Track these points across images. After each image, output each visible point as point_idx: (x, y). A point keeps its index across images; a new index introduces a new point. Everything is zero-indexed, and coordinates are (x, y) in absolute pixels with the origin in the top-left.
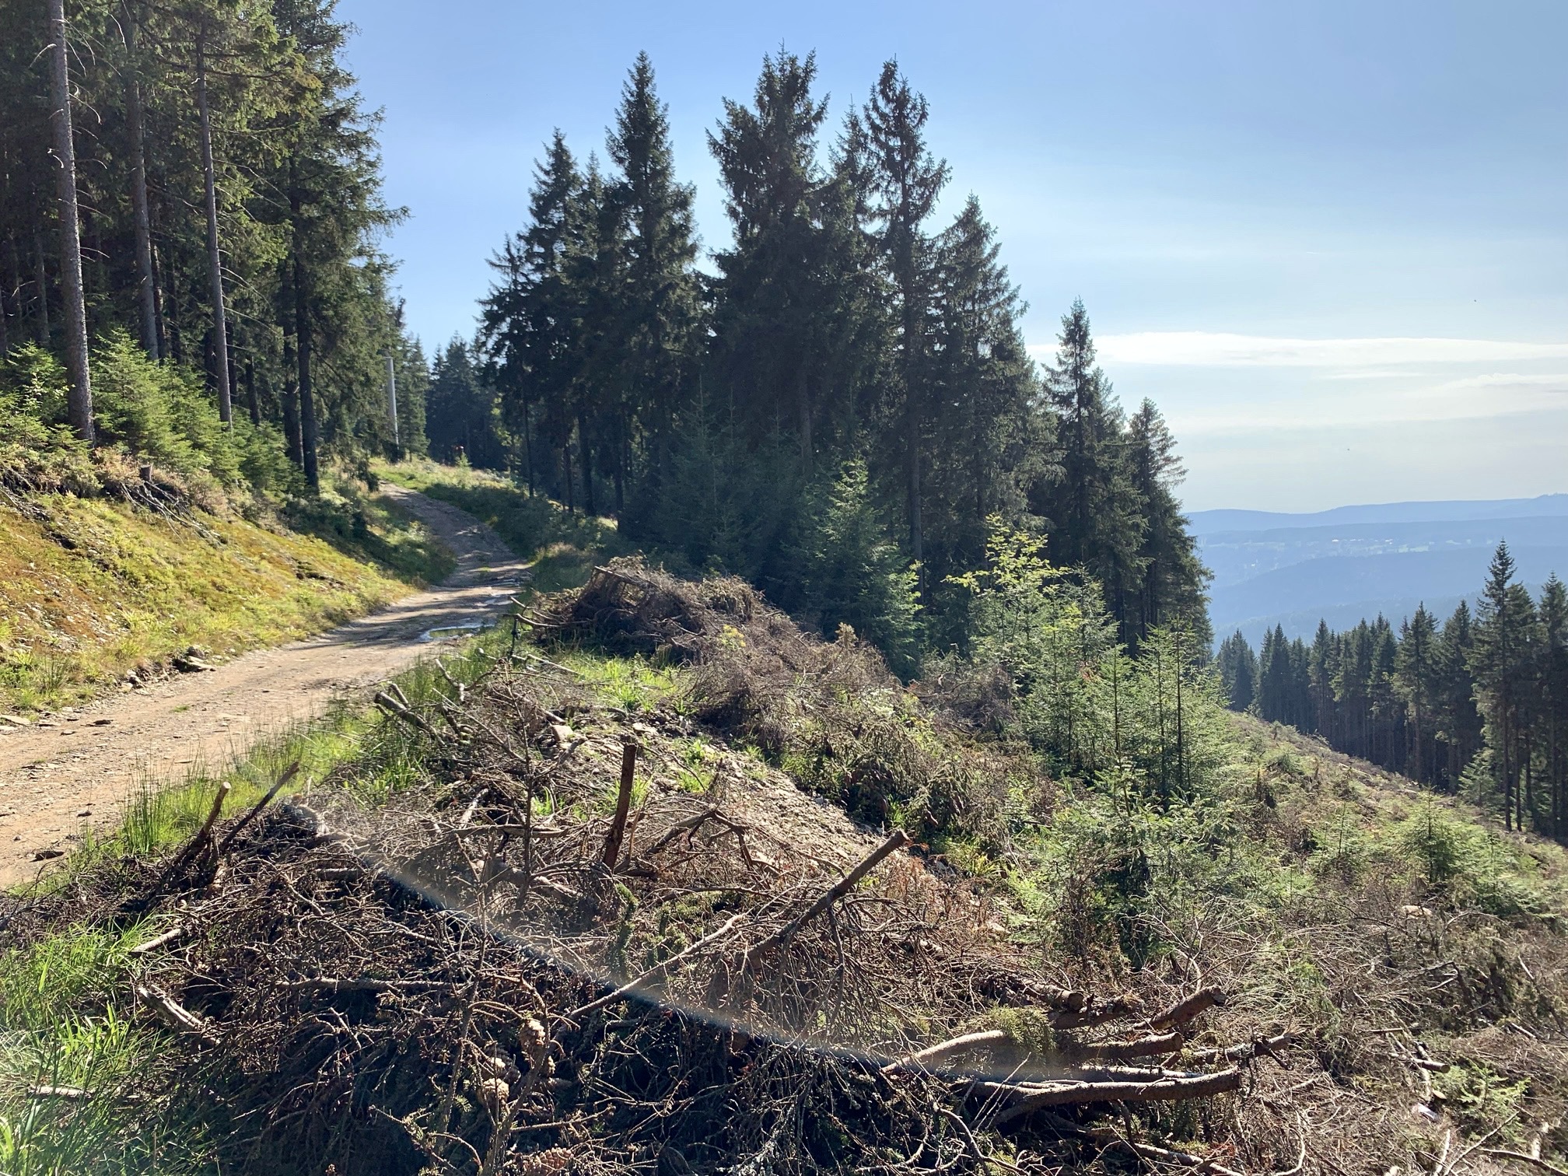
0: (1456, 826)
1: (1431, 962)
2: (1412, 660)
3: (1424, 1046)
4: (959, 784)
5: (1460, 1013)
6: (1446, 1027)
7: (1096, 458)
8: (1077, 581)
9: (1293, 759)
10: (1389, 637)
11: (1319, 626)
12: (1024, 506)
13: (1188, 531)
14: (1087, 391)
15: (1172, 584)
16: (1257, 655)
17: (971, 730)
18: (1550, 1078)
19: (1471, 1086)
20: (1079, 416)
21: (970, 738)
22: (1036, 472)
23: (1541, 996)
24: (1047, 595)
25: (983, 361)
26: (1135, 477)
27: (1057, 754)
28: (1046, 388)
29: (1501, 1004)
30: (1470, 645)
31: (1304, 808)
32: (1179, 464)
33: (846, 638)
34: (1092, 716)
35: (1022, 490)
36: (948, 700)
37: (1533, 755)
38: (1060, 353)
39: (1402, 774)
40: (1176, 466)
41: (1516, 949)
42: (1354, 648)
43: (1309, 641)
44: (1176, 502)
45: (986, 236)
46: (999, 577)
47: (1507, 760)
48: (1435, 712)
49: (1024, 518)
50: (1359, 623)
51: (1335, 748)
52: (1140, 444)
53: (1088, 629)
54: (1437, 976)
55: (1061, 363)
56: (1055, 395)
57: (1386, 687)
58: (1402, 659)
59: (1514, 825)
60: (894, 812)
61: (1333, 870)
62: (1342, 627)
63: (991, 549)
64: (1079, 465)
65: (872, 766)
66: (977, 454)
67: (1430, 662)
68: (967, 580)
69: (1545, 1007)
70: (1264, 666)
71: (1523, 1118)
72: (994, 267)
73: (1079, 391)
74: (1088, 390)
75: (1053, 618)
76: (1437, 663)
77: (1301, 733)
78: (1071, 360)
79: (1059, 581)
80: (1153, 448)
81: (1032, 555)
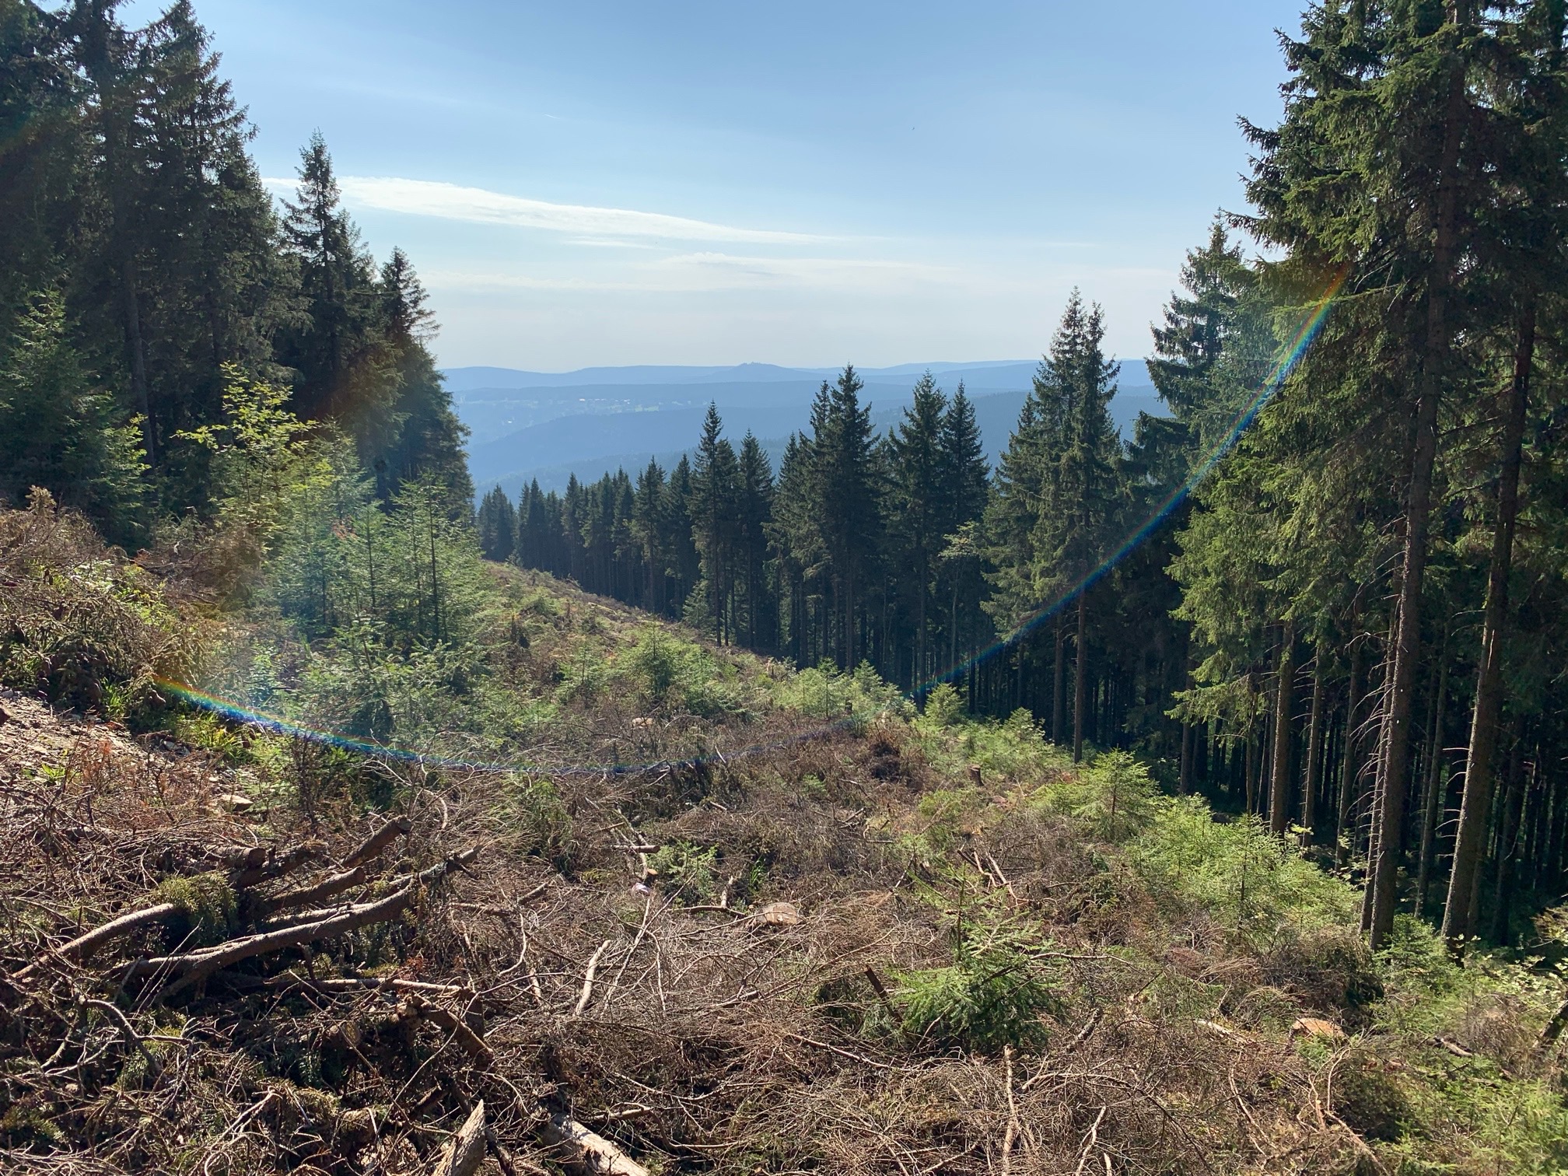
0: (674, 645)
1: (651, 763)
2: (647, 507)
3: (643, 835)
4: (189, 657)
5: (672, 801)
6: (662, 815)
7: (346, 307)
8: (329, 436)
9: (548, 600)
10: (628, 487)
11: (569, 480)
12: (268, 355)
13: (444, 387)
14: (334, 235)
15: (431, 439)
16: (516, 508)
17: (214, 599)
18: (735, 840)
19: (676, 860)
20: (325, 260)
21: (214, 607)
22: (281, 319)
23: (731, 776)
24: (295, 452)
25: (209, 186)
26: (388, 329)
27: (311, 616)
28: (287, 227)
29: (703, 789)
30: (690, 493)
31: (556, 645)
32: (432, 318)
33: (41, 504)
34: (346, 575)
35: (265, 336)
36: (185, 569)
37: (736, 582)
38: (301, 188)
39: (640, 607)
40: (429, 320)
41: (716, 741)
42: (599, 499)
43: (561, 494)
44: (431, 357)
45: (202, 41)
46: (241, 431)
47: (718, 588)
48: (665, 552)
49: (269, 368)
50: (604, 476)
51: (586, 590)
52: (391, 295)
53: (343, 486)
54: (654, 773)
55: (302, 200)
56: (297, 235)
57: (624, 532)
58: (638, 507)
59: (723, 641)
60: (111, 695)
61: (578, 697)
62: (589, 480)
63: (229, 401)
64: (328, 313)
65: (78, 647)
66: (208, 295)
67: (660, 509)
68: (202, 435)
69: (736, 785)
70: (522, 518)
71: (715, 877)
72: (214, 80)
73: (324, 232)
74: (334, 233)
75: (304, 476)
76: (665, 509)
77: (557, 578)
78: (314, 199)
79: (305, 436)
80: (406, 300)
81: (276, 408)
